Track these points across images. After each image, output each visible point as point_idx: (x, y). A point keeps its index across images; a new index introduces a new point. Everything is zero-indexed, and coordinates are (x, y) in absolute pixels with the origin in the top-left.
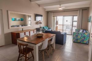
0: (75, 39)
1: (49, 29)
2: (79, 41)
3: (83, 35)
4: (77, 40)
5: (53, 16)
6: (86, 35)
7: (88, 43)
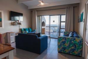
0: (61, 48)
1: (32, 31)
2: (67, 51)
3: (72, 42)
4: (64, 49)
5: (38, 16)
6: (77, 42)
7: (80, 55)
